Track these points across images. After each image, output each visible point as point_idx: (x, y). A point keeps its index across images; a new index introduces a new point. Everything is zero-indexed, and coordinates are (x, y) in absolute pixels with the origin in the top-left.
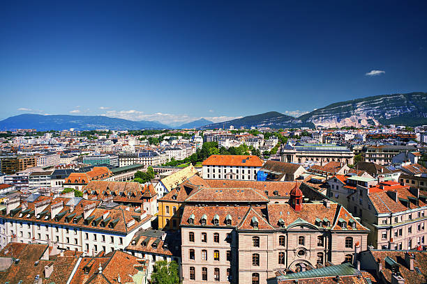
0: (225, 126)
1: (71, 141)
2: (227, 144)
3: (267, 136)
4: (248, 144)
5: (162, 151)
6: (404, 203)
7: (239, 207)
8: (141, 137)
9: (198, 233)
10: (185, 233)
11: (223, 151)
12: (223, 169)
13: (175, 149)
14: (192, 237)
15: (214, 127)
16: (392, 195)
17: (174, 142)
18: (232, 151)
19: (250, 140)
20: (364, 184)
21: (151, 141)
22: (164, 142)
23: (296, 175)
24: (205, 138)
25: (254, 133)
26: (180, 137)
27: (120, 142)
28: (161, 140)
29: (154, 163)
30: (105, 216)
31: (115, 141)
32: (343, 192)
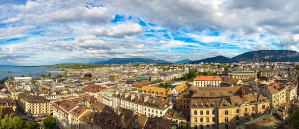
0: (198, 62)
1: (130, 69)
2: (202, 71)
3: (219, 67)
4: (211, 70)
5: (170, 74)
7: (217, 99)
8: (159, 67)
9: (199, 110)
10: (192, 110)
11: (200, 74)
12: (203, 82)
13: (176, 73)
14: (196, 113)
15: (194, 63)
17: (175, 70)
18: (205, 74)
19: (212, 69)
21: (164, 69)
22: (170, 70)
23: (238, 83)
24: (189, 67)
25: (213, 65)
26: (177, 68)
27: (151, 69)
28: (168, 69)
29: (167, 79)
30: (154, 102)
31: (148, 69)
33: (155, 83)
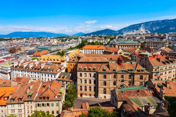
0: (89, 34)
1: (33, 41)
2: (91, 41)
3: (105, 38)
4: (99, 41)
5: (67, 44)
6: (164, 63)
7: (98, 64)
8: (59, 39)
9: (83, 73)
10: (79, 73)
11: (89, 44)
12: (90, 50)
13: (71, 43)
14: (81, 75)
15: (85, 35)
16: (158, 60)
17: (71, 41)
18: (93, 44)
19: (99, 40)
20: (147, 55)
21: (62, 41)
22: (67, 41)
23: (119, 52)
24: (82, 39)
25: (101, 37)
26: (73, 39)
27: (51, 41)
28: (66, 40)
29: (64, 49)
30: (49, 68)
31: (49, 41)
32: (138, 59)
33: (54, 52)
